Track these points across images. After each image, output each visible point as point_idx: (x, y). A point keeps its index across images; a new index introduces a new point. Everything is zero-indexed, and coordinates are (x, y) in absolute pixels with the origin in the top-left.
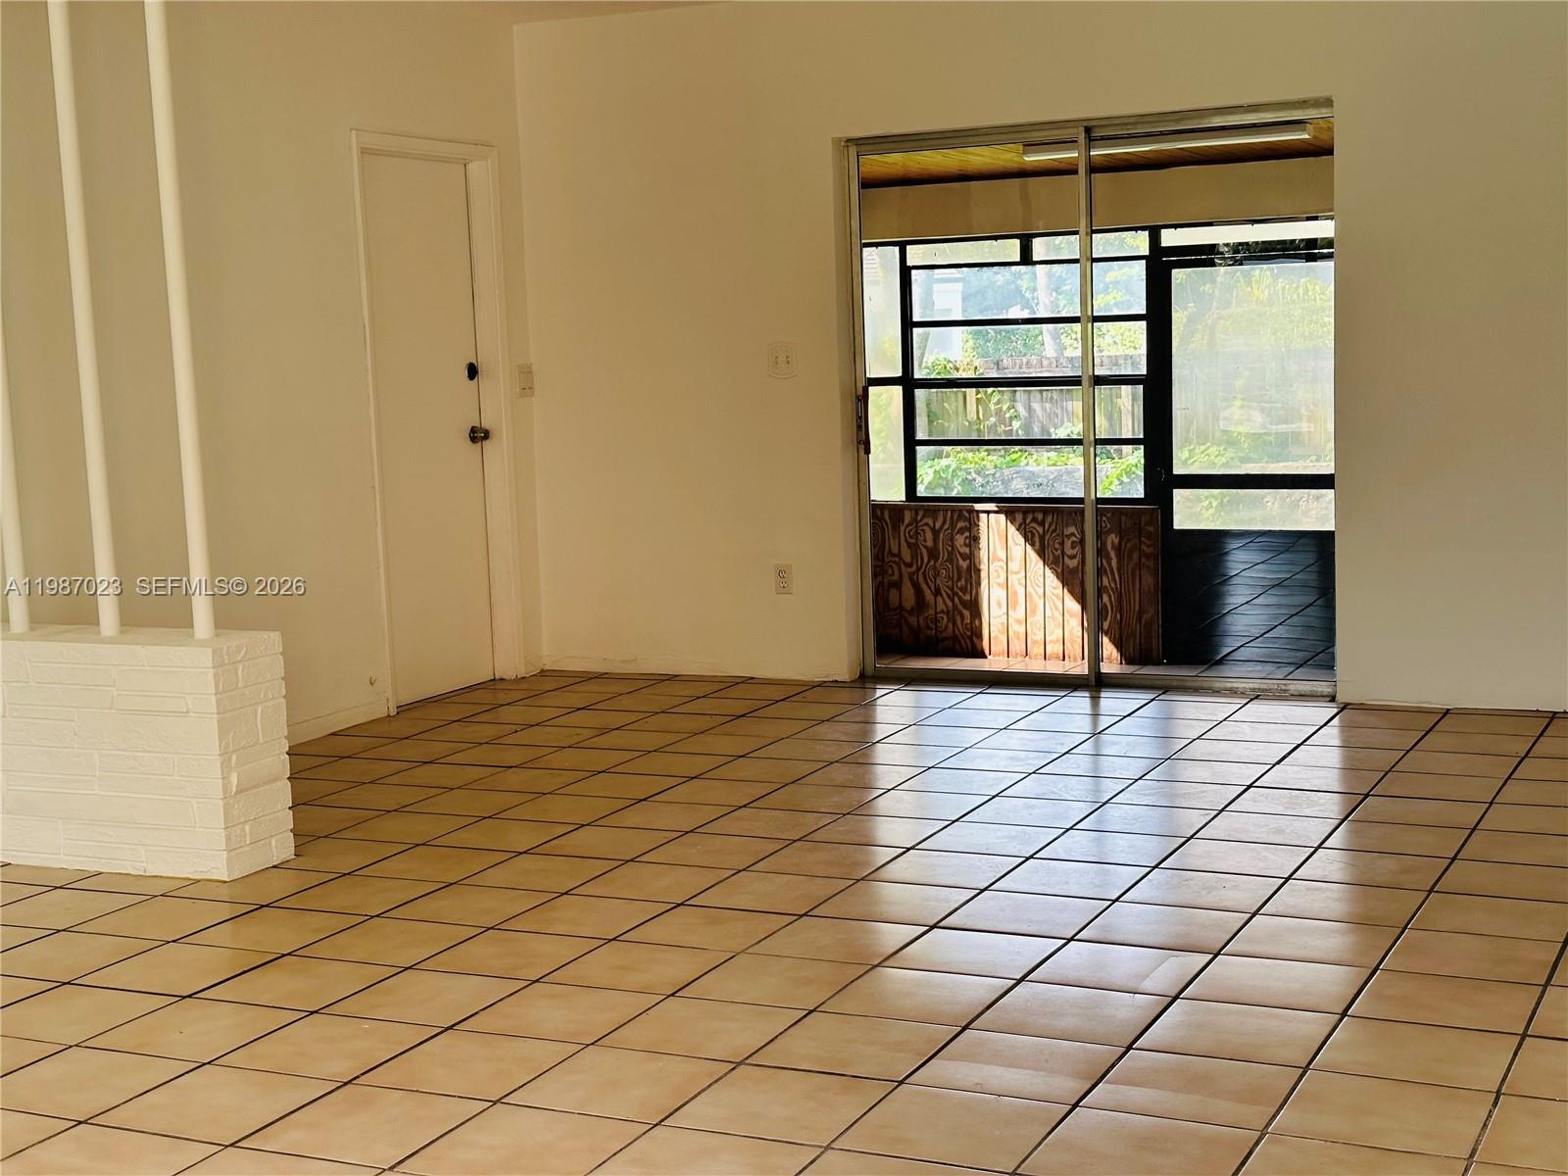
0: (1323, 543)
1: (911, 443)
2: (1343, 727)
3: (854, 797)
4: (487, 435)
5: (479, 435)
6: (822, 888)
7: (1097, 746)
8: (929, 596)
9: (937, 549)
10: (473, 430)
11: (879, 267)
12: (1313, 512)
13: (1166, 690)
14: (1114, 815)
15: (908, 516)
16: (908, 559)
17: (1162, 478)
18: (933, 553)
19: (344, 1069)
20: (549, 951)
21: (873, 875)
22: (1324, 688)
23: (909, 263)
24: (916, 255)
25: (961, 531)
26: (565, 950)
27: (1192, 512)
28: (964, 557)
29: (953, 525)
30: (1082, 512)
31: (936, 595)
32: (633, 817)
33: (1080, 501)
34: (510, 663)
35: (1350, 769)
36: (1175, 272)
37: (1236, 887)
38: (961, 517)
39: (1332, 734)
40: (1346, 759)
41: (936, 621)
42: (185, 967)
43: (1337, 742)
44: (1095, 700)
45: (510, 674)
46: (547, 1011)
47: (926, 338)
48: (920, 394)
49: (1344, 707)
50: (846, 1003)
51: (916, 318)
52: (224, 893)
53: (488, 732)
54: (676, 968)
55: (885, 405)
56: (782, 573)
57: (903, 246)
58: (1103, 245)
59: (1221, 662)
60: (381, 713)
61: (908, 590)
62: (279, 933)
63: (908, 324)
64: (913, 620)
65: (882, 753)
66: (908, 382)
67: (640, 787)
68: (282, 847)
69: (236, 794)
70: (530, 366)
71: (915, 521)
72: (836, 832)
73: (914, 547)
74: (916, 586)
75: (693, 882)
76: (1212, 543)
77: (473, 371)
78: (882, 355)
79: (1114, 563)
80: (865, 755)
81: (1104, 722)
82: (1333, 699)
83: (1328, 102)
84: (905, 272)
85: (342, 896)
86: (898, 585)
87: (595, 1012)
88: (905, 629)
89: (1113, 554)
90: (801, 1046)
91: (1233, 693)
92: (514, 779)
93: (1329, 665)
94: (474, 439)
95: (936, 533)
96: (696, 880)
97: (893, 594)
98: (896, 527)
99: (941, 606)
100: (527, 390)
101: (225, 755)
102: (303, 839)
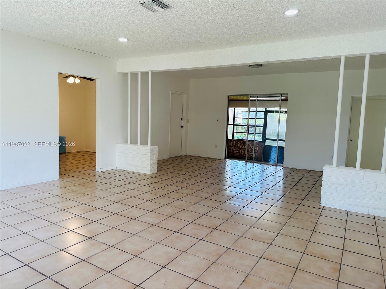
0: (283, 148)
1: (233, 132)
2: (284, 170)
3: (223, 172)
4: (183, 127)
5: (182, 127)
6: (217, 181)
7: (253, 169)
8: (234, 151)
9: (235, 145)
10: (181, 126)
11: (231, 111)
12: (281, 144)
13: (262, 164)
14: (254, 177)
15: (232, 141)
16: (232, 146)
17: (264, 139)
18: (235, 146)
19: (162, 195)
20: (185, 185)
21: (224, 180)
22: (282, 165)
23: (235, 110)
24: (236, 109)
25: (239, 143)
26: (187, 185)
27: (268, 143)
28: (239, 146)
29: (238, 143)
30: (253, 142)
31: (235, 151)
32: (196, 172)
33: (253, 141)
34: (183, 154)
35: (284, 174)
36: (268, 114)
37: (267, 186)
38: (239, 142)
39: (282, 170)
40: (284, 173)
41: (235, 154)
42: (145, 182)
43: (283, 171)
44: (253, 164)
45: (183, 155)
46: (184, 191)
47: (237, 120)
48: (235, 126)
49: (284, 167)
50: (219, 193)
51: (235, 117)
52: (149, 175)
53: (180, 161)
54: (200, 188)
55: (230, 127)
56: (216, 146)
57: (234, 108)
58: (258, 110)
59: (269, 162)
60: (168, 158)
61: (232, 150)
62: (155, 180)
63: (234, 118)
64: (232, 154)
65: (226, 167)
66: (234, 125)
67: (197, 169)
68: (156, 171)
69: (152, 164)
70: (188, 119)
71: (233, 141)
72: (220, 175)
73: (233, 145)
74: (233, 149)
75: (202, 179)
76: (270, 147)
77: (182, 119)
78: (231, 121)
79: (257, 149)
80: (225, 168)
81: (254, 166)
82: (283, 166)
83: (287, 94)
84: (234, 112)
85: (162, 177)
86: (230, 149)
87: (190, 192)
88: (231, 154)
89: (257, 147)
90: (213, 197)
91: (271, 165)
92: (183, 166)
93: (283, 163)
94: (181, 127)
95: (236, 143)
96: (203, 179)
97: (230, 150)
98: (231, 142)
99: (235, 152)
100: (188, 122)
101: (151, 160)
102: (158, 171)
